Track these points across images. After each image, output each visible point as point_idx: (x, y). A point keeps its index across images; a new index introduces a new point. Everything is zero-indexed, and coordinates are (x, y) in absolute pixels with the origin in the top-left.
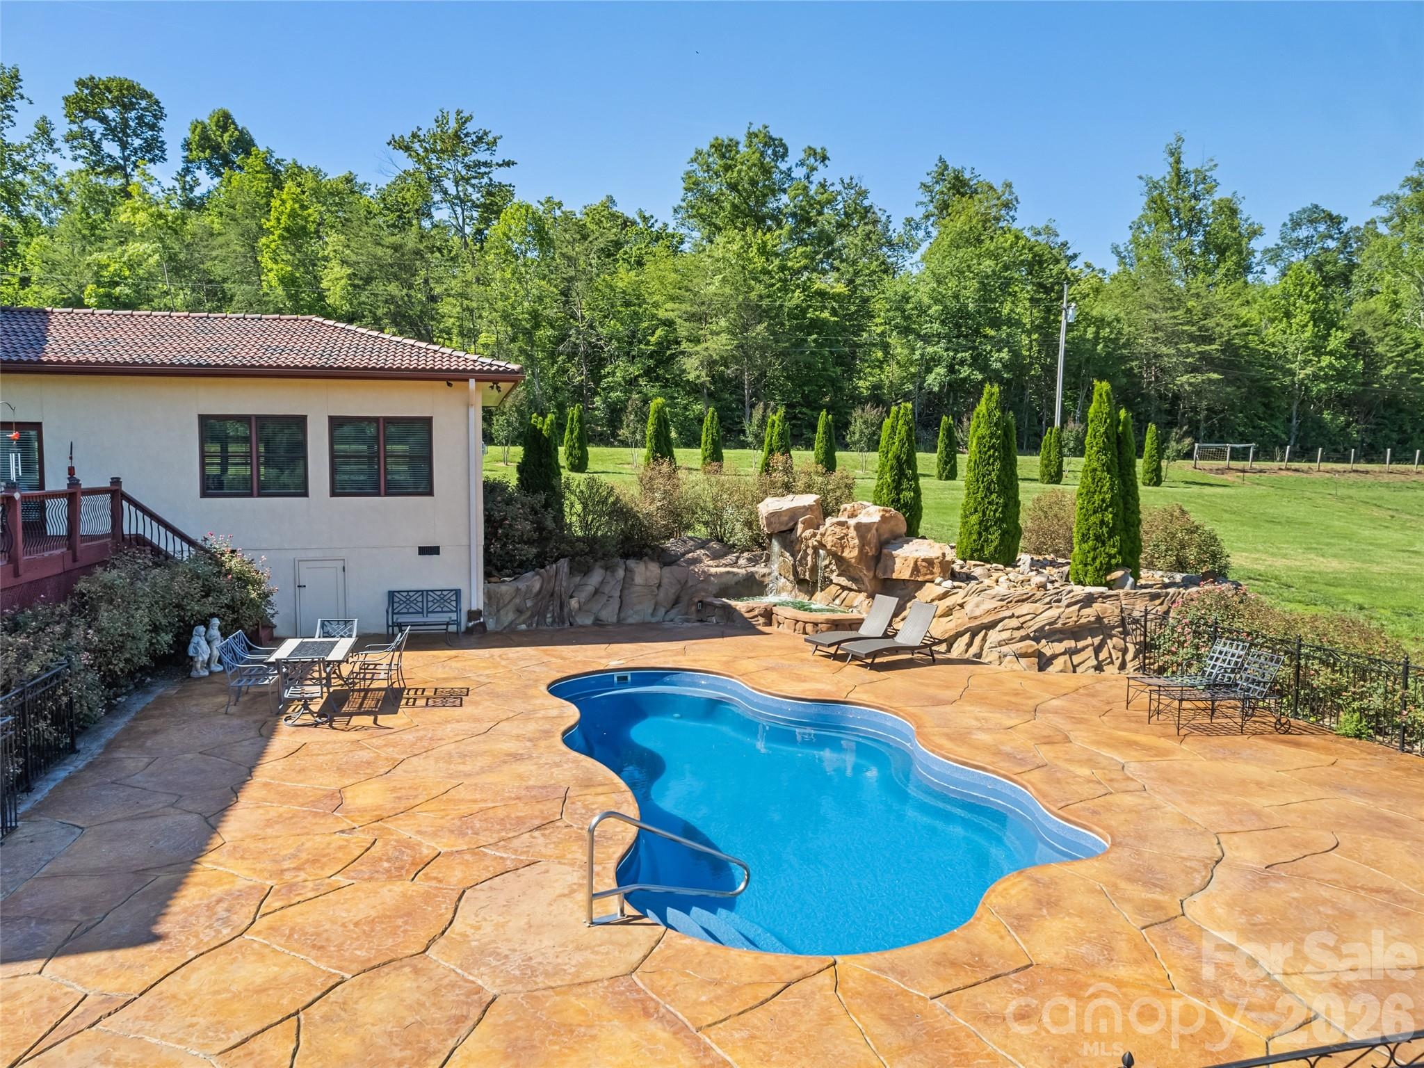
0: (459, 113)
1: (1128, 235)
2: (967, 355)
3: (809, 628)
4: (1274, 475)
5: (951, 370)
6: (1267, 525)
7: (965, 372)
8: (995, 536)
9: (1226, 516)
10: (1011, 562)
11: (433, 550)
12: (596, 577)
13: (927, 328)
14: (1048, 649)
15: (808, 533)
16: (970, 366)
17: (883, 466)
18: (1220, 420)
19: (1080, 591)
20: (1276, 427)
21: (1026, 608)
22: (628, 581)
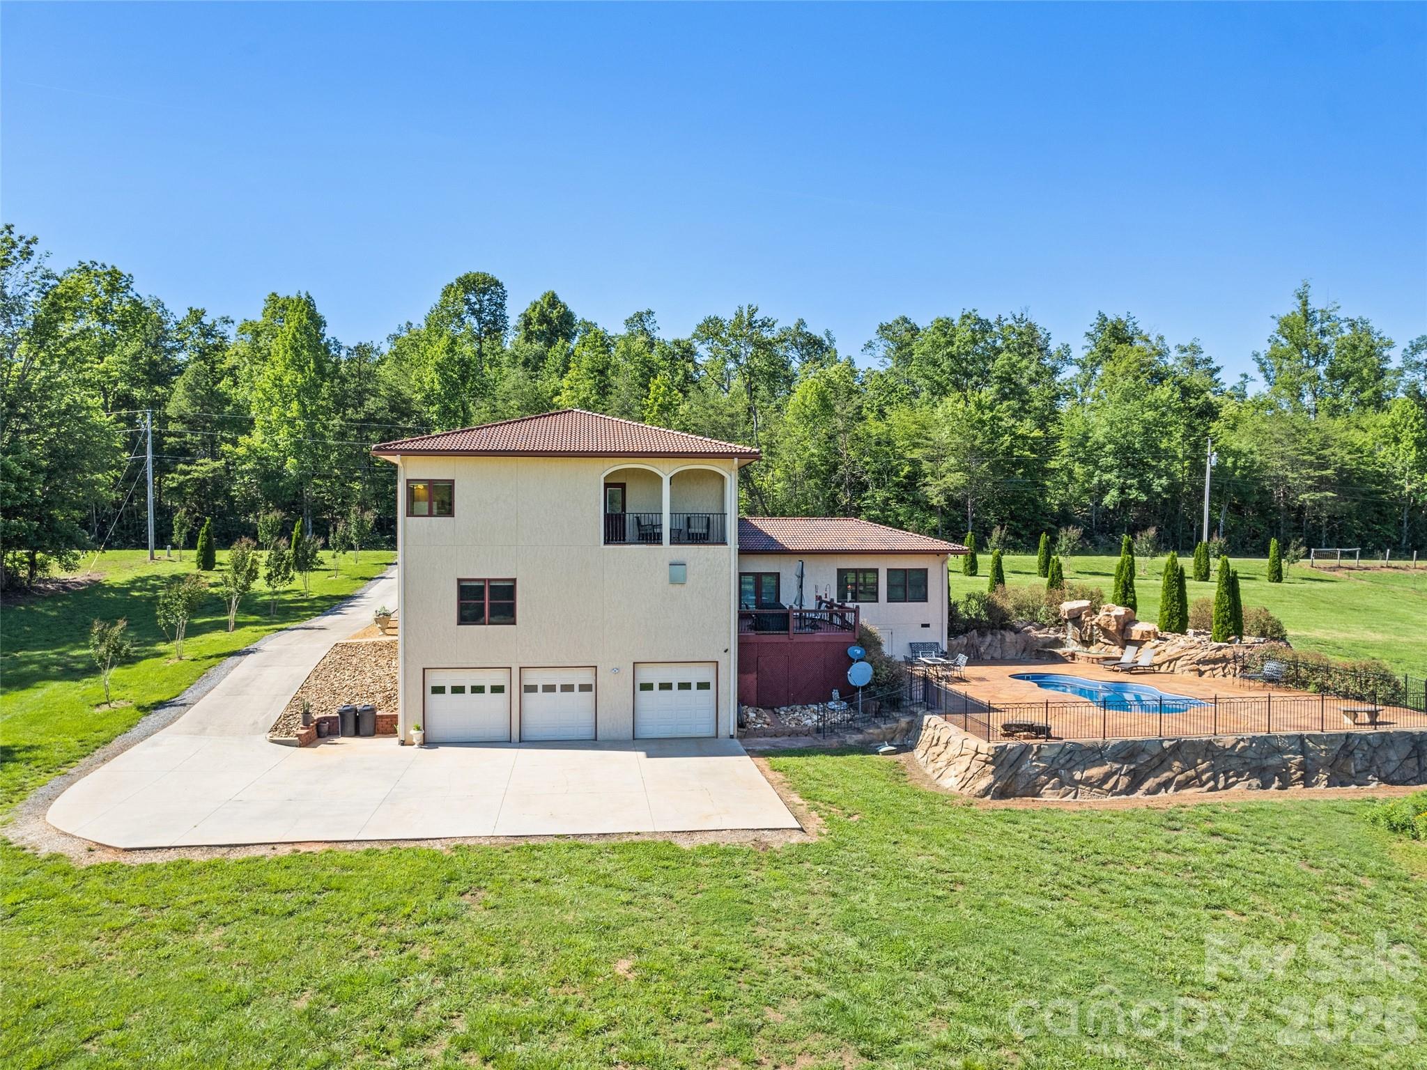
0: (750, 307)
1: (1268, 347)
2: (1134, 481)
3: (1095, 661)
4: (1376, 572)
5: (1122, 491)
6: (1349, 612)
7: (1133, 494)
8: (1176, 621)
9: (1322, 605)
10: (1184, 633)
11: (927, 626)
12: (989, 638)
13: (1102, 462)
14: (1203, 668)
15: (1088, 619)
16: (1137, 489)
17: (1117, 586)
18: (1340, 525)
19: (1216, 645)
20: (1389, 530)
21: (1193, 651)
22: (1003, 640)
